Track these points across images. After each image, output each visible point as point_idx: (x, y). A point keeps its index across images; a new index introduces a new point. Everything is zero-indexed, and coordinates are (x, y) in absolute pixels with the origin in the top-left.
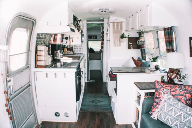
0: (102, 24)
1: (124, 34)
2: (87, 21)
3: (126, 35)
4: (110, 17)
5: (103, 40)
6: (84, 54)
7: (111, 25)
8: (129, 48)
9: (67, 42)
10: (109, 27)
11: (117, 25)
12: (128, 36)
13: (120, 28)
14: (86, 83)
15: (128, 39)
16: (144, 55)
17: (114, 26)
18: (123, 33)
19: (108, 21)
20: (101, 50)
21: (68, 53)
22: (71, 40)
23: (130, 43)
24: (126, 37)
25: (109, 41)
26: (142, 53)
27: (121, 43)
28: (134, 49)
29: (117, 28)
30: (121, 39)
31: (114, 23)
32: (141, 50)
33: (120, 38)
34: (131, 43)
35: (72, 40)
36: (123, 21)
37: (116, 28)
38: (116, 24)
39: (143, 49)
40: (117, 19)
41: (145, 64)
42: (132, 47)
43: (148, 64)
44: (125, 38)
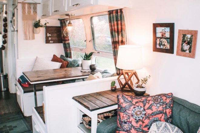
1: (39, 21)
3: (43, 22)
5: (6, 30)
7: (20, 6)
8: (47, 41)
10: (15, 10)
11: (29, 8)
12: (45, 24)
15: (46, 28)
16: (69, 51)
17: (23, 8)
20: (3, 46)
23: (48, 35)
24: (42, 26)
25: (17, 31)
26: (65, 48)
27: (35, 35)
28: (53, 43)
29: (29, 12)
30: (35, 28)
31: (23, 4)
32: (65, 44)
33: (33, 26)
34: (50, 35)
36: (37, 2)
37: (27, 12)
38: (26, 6)
39: (67, 42)
41: (73, 63)
42: (51, 40)
43: (77, 64)
44: (40, 27)
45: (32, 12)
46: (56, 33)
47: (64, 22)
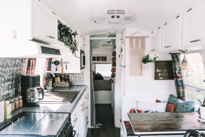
0: (114, 41)
1: (148, 56)
2: (91, 36)
3: (151, 57)
4: (125, 29)
5: (114, 64)
6: (87, 86)
7: (127, 41)
8: (157, 78)
9: (57, 70)
10: (123, 45)
11: (137, 42)
12: (155, 59)
13: (141, 47)
14: (89, 129)
15: (155, 63)
16: (181, 90)
17: (131, 42)
18: (146, 55)
19: (122, 36)
20: (111, 80)
21: (62, 85)
22: (64, 65)
23: (158, 71)
24: (151, 61)
25: (125, 67)
26: (177, 86)
27: (143, 70)
28: (163, 79)
29: (137, 46)
30: (143, 64)
31: (131, 38)
32: (177, 81)
33: (141, 61)
34: (160, 71)
35: (66, 65)
36: (146, 36)
37: (134, 47)
38: (134, 40)
39: (179, 79)
40: (137, 32)
41: (186, 106)
42: (161, 76)
43: (191, 106)
44: (149, 63)
45: (140, 46)
46: (166, 68)
47: (177, 56)
